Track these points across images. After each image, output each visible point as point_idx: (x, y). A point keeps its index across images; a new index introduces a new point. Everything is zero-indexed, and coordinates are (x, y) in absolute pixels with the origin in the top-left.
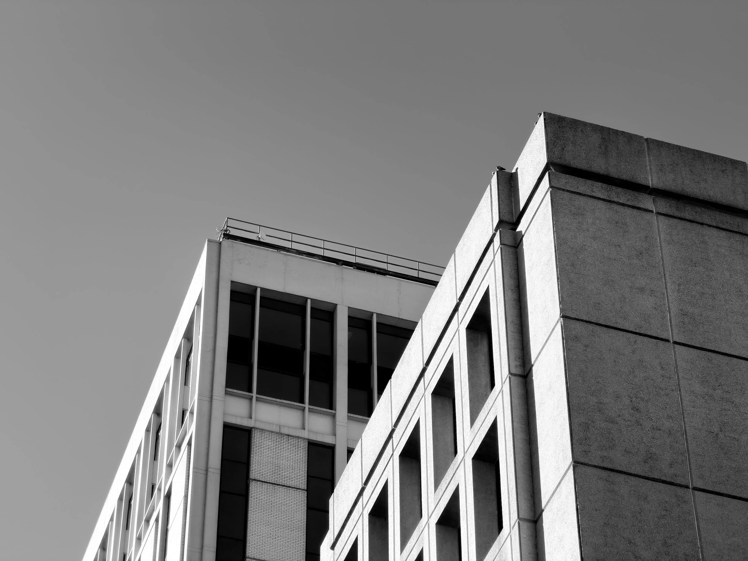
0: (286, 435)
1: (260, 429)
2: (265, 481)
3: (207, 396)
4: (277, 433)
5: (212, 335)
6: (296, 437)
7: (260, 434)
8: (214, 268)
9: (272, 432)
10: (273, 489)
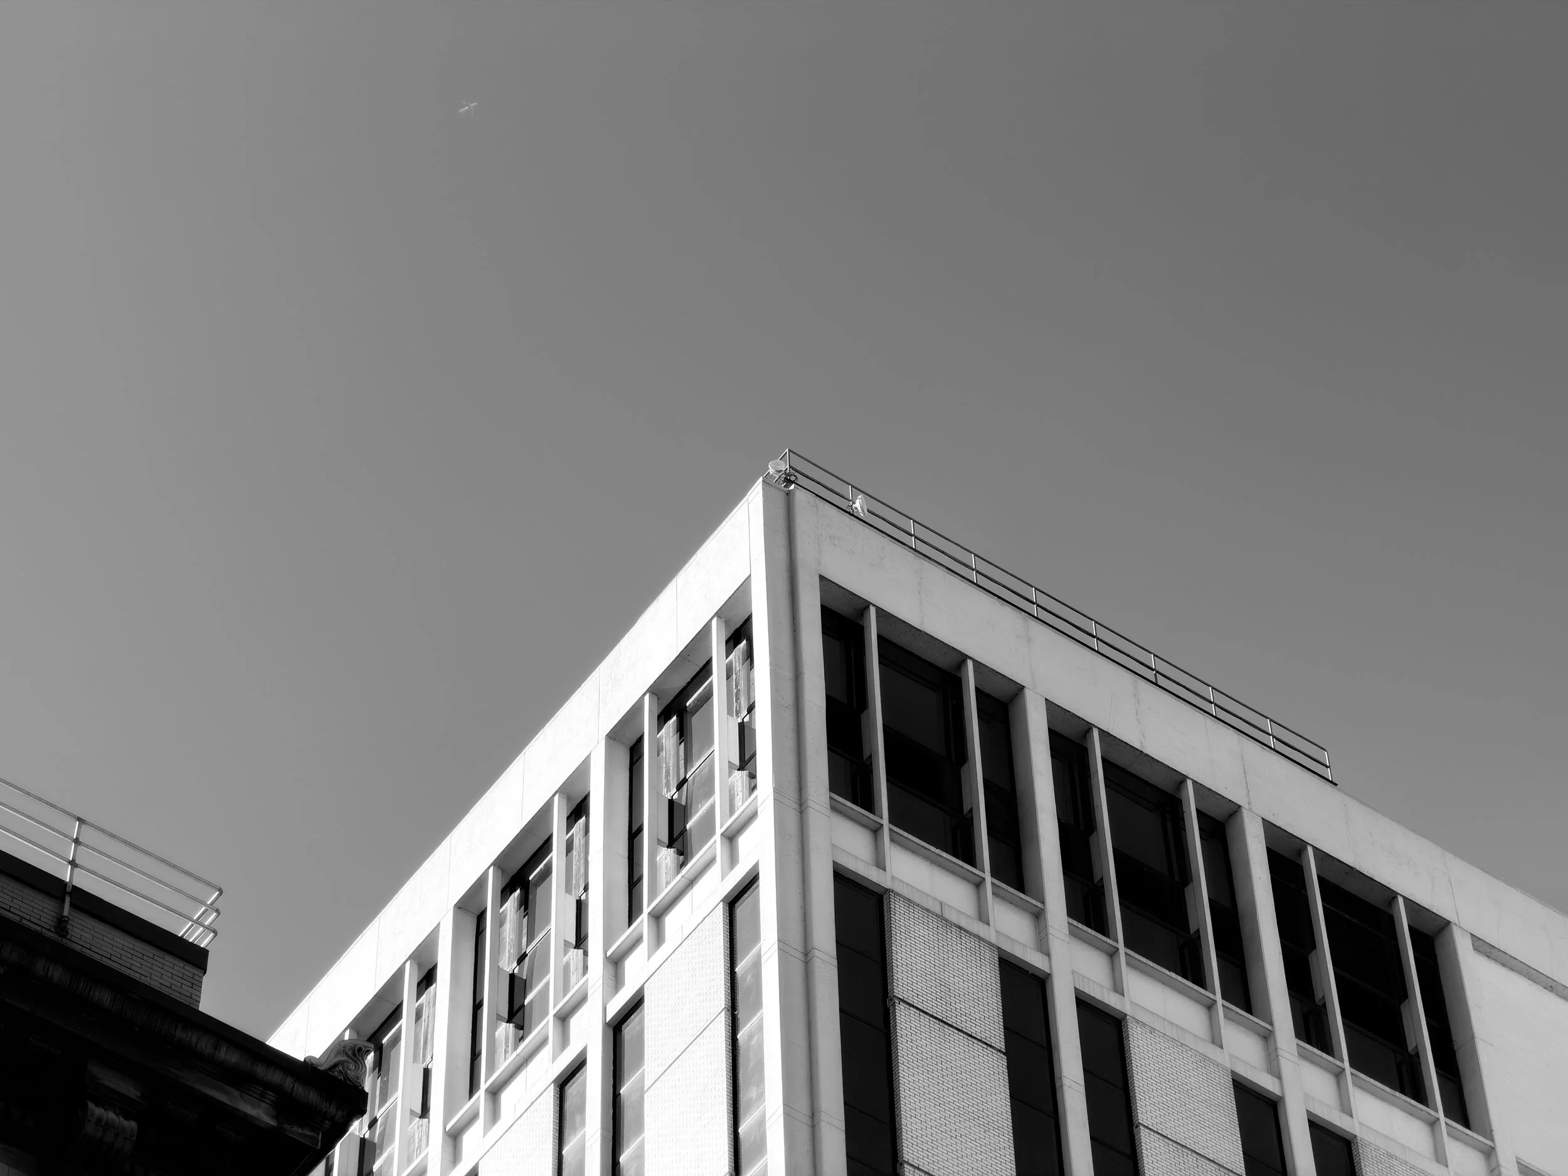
0: (956, 926)
1: (904, 898)
2: (925, 1010)
3: (794, 800)
4: (937, 915)
5: (788, 674)
6: (975, 936)
7: (905, 907)
8: (781, 540)
9: (927, 910)
10: (941, 1030)
